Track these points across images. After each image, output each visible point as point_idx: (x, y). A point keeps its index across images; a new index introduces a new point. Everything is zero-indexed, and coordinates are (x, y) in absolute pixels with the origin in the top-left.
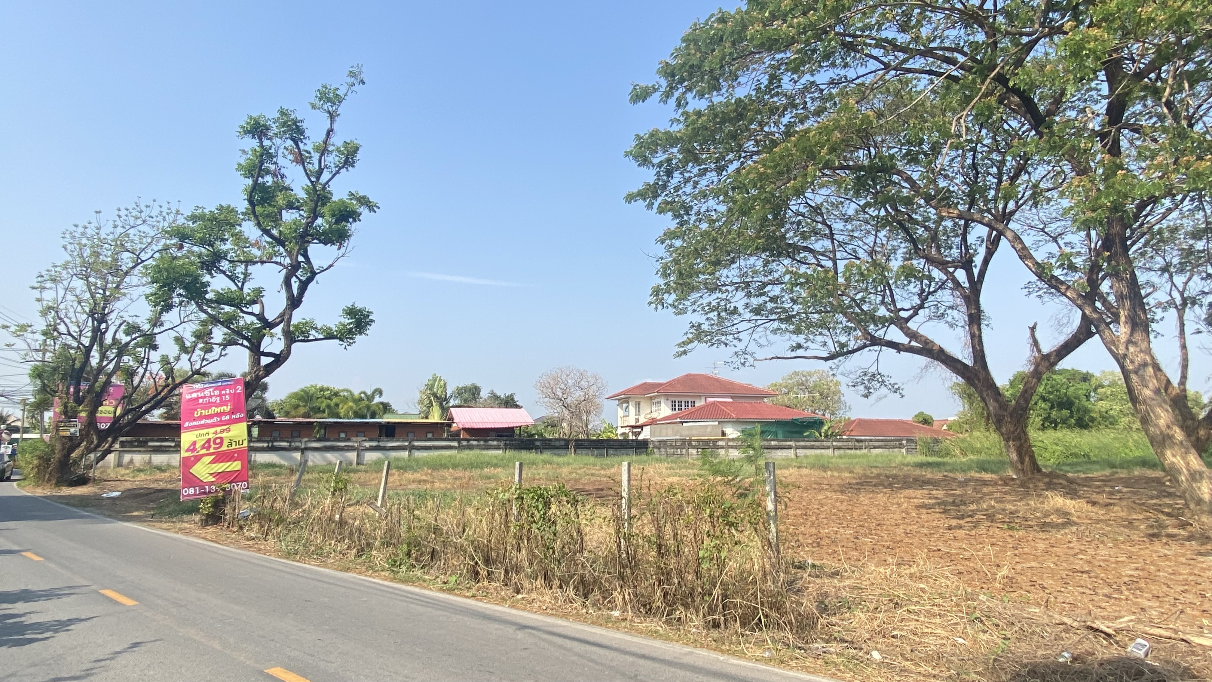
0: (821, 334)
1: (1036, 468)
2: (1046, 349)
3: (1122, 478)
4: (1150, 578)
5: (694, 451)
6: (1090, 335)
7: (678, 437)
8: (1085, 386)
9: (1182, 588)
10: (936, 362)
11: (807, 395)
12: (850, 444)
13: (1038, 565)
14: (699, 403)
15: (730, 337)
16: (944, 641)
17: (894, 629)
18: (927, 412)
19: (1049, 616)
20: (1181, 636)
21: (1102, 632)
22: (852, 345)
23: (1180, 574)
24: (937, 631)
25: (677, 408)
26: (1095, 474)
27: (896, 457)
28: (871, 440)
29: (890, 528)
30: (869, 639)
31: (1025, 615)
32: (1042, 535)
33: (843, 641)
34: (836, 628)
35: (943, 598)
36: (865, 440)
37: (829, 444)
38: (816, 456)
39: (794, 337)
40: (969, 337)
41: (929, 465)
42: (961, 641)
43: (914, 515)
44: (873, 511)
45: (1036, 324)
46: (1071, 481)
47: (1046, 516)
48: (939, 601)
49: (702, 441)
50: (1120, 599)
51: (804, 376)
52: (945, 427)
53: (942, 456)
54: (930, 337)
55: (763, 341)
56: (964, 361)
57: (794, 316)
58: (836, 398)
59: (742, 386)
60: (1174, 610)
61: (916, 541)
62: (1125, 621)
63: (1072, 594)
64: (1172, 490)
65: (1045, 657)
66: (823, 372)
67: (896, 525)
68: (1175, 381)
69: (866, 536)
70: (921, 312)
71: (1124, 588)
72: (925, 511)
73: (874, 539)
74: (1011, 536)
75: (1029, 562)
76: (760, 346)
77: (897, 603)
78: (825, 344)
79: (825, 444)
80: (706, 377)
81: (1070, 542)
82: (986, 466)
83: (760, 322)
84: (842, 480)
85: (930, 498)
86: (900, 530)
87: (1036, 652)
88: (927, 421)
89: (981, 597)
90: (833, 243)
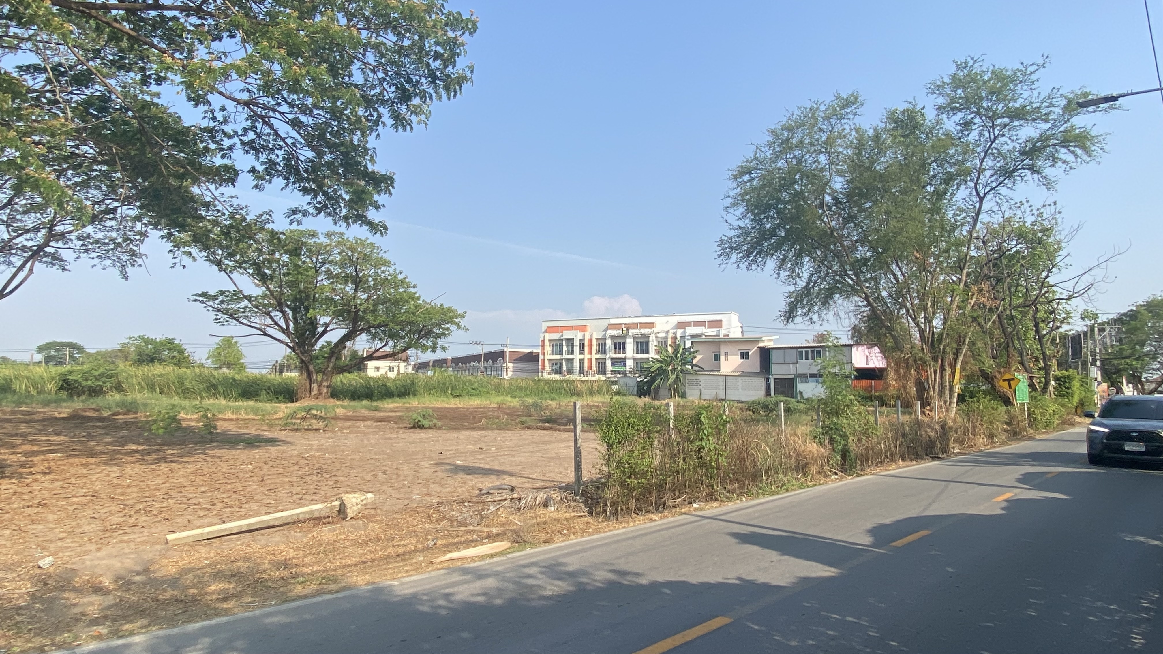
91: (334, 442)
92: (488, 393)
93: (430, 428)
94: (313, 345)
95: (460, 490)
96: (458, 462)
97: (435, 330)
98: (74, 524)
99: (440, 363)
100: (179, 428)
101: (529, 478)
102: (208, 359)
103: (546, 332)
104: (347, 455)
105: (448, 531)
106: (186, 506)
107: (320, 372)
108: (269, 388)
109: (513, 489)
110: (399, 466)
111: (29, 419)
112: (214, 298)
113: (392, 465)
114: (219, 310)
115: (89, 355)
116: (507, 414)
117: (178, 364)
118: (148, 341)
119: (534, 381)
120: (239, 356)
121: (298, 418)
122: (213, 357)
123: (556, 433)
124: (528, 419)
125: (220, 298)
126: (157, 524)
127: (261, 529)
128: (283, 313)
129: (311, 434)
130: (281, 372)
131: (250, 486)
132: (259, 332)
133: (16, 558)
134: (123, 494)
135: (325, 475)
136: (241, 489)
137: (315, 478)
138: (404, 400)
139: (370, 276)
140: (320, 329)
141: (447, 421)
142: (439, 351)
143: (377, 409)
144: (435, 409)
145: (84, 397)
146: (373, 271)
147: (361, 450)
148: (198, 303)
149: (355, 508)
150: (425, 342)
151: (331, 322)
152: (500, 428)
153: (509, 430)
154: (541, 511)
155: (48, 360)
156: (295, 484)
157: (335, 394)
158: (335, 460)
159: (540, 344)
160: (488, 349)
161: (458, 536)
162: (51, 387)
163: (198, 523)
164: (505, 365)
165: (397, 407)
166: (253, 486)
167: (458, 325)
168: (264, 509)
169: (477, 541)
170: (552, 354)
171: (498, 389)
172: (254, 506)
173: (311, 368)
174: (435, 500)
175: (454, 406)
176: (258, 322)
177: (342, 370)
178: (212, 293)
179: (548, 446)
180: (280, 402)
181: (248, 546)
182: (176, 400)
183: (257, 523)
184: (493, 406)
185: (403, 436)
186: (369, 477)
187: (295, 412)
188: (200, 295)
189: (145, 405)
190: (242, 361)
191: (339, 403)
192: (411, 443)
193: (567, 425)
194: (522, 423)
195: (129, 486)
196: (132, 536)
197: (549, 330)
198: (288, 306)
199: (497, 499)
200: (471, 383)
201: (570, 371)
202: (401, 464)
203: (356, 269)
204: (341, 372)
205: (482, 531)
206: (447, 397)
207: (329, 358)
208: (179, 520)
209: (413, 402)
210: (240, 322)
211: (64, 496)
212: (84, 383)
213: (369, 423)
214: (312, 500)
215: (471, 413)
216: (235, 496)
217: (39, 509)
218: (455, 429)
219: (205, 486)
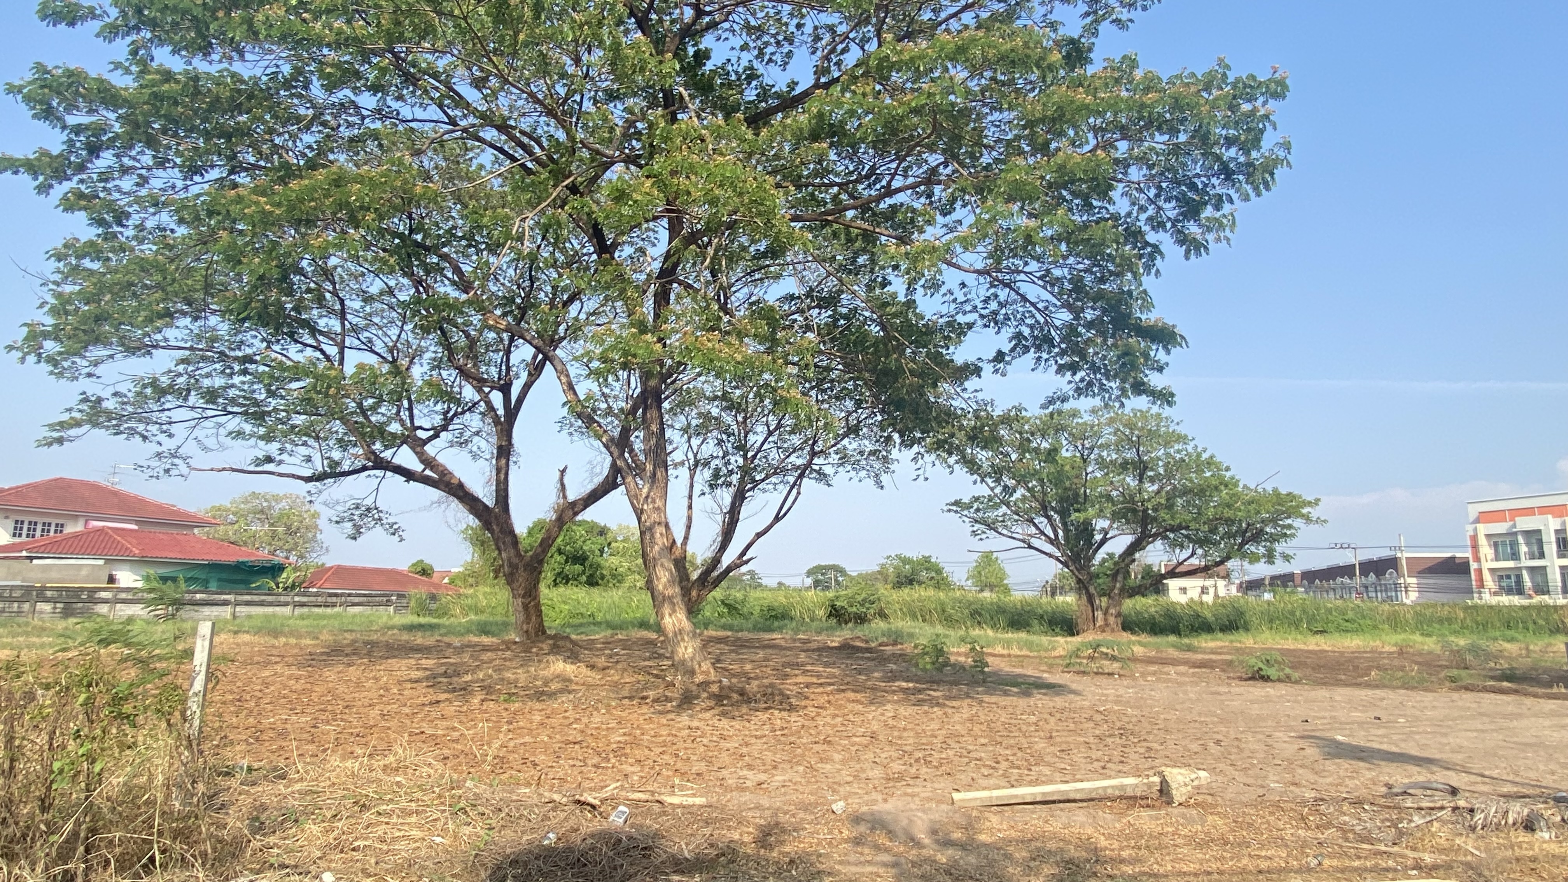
0: (305, 444)
1: (541, 630)
2: (572, 496)
3: (621, 640)
4: (635, 743)
5: (47, 607)
6: (615, 486)
7: (18, 583)
8: (601, 540)
9: (661, 750)
10: (451, 498)
11: (267, 527)
12: (320, 599)
13: (531, 740)
14: (73, 528)
15: (154, 428)
16: (418, 844)
17: (357, 839)
18: (427, 561)
19: (539, 794)
20: (657, 797)
21: (588, 804)
22: (346, 466)
23: (661, 736)
24: (412, 833)
25: (25, 532)
26: (597, 637)
27: (380, 618)
28: (349, 595)
29: (362, 710)
30: (320, 858)
31: (515, 798)
32: (538, 706)
33: (283, 866)
34: (275, 851)
35: (423, 790)
36: (342, 595)
37: (289, 599)
38: (266, 616)
39: (261, 444)
40: (494, 473)
41: (420, 627)
42: (438, 840)
43: (395, 691)
44: (342, 688)
45: (566, 468)
46: (574, 643)
47: (546, 683)
48: (418, 795)
49: (67, 589)
50: (607, 768)
51: (266, 500)
52: (446, 580)
53: (439, 617)
54: (450, 467)
55: (211, 443)
56: (485, 500)
57: (269, 413)
58: (310, 535)
59: (160, 507)
60: (652, 772)
61: (394, 723)
62: (611, 788)
63: (564, 767)
64: (662, 651)
65: (530, 842)
66: (298, 497)
67: (370, 705)
68: (679, 542)
69: (328, 722)
70: (443, 434)
71: (611, 755)
72: (409, 685)
73: (338, 725)
74: (506, 709)
75: (523, 737)
76: (205, 449)
77: (364, 806)
78: (309, 459)
79: (282, 599)
80: (94, 487)
81: (566, 711)
82: (488, 628)
83: (210, 413)
84: (301, 648)
85: (418, 669)
86: (375, 713)
87: (521, 838)
88: (425, 571)
89: (469, 784)
90: (343, 325)
91: (1136, 693)
92: (1375, 627)
93: (1279, 680)
94: (1090, 559)
95: (1351, 783)
96: (1340, 738)
97: (1268, 530)
98: (858, 767)
99: (1286, 579)
100: (947, 664)
101: (1483, 776)
102: (967, 579)
103: (1477, 521)
104: (1158, 713)
105: (1341, 847)
106: (967, 760)
107: (1104, 595)
108: (1042, 617)
109: (1454, 791)
110: (1239, 736)
111: (806, 647)
112: (969, 507)
113: (1228, 732)
114: (976, 521)
115: (852, 578)
116: (1416, 663)
117: (938, 587)
118: (905, 561)
119: (1467, 608)
120: (1002, 576)
121: (1084, 658)
122: (973, 577)
123: (1529, 701)
124: (1463, 673)
125: (975, 506)
126: (941, 779)
127: (1060, 802)
128: (1049, 518)
129: (1103, 681)
130: (1053, 594)
131: (1036, 742)
132: (1022, 545)
133: (812, 798)
134: (900, 738)
135: (1131, 737)
136: (1026, 745)
137: (1118, 740)
138: (1232, 637)
139: (1159, 459)
140: (1098, 537)
141: (1308, 671)
142: (1279, 561)
143: (1190, 649)
144: (1284, 652)
145: (850, 625)
146: (1162, 451)
147: (1177, 707)
148: (952, 513)
149: (1184, 790)
150: (1253, 548)
151: (1111, 527)
152: (1406, 686)
153: (1426, 690)
154: (1523, 837)
155: (817, 583)
156: (1093, 746)
157: (1128, 625)
158: (1142, 719)
159: (1469, 543)
160: (1365, 555)
161: (1359, 858)
162: (821, 613)
163: (984, 782)
164: (1402, 581)
165: (1221, 648)
166: (1041, 745)
167: (1307, 519)
168: (1058, 776)
169: (1396, 870)
170: (1497, 559)
171: (1395, 622)
172: (1046, 770)
173: (1092, 589)
174: (1310, 795)
175: (1317, 648)
176: (1020, 531)
177: (1134, 592)
178: (966, 500)
179: (1515, 723)
180: (1057, 635)
181: (1046, 822)
182: (939, 629)
183: (1053, 793)
184: (1387, 649)
185: (1237, 690)
186: (1195, 747)
187: (1078, 649)
188: (953, 504)
189: (911, 635)
190: (1005, 582)
191: (1134, 638)
192: (1252, 702)
193: (1551, 687)
194: (1453, 680)
195: (905, 729)
196: (916, 790)
197: (1484, 517)
198: (1053, 509)
199: (1425, 804)
200: (1343, 612)
201: (1542, 589)
202: (1242, 732)
203: (1138, 451)
204: (1131, 596)
205: (1402, 856)
206: (1301, 633)
207: (1114, 576)
208: (962, 777)
209: (1246, 640)
210: (1000, 533)
211: (845, 734)
212: (850, 610)
213: (1182, 668)
214: (1119, 771)
215: (1350, 660)
216: (1020, 754)
217: (825, 747)
218: (1325, 684)
219: (985, 737)
